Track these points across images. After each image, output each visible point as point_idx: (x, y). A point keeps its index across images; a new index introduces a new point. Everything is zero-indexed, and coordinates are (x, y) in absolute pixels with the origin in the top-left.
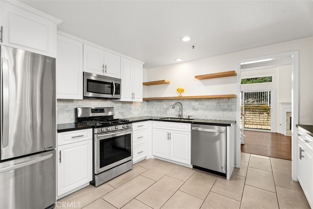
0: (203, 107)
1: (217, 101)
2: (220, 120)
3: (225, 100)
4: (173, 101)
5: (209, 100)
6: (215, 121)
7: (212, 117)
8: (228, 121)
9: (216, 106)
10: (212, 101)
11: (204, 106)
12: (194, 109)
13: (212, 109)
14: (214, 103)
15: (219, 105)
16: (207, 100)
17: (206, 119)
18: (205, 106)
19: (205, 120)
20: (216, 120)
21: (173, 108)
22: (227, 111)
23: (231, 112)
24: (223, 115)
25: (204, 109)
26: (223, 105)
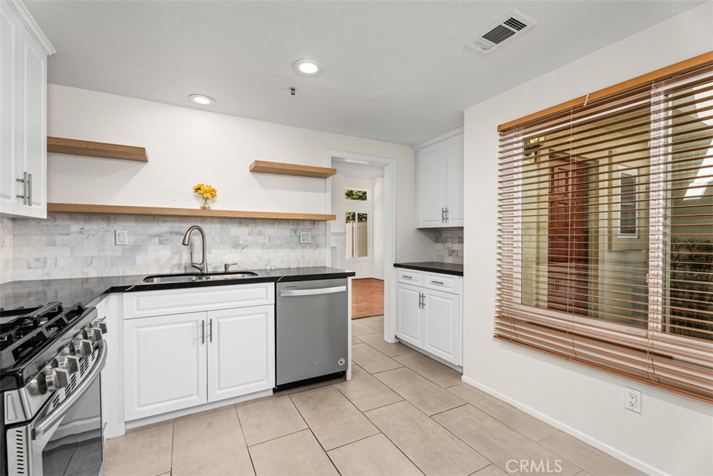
0: (261, 240)
1: (291, 227)
2: (298, 268)
3: (308, 226)
4: (165, 221)
5: (274, 224)
6: (288, 271)
7: (282, 262)
8: (312, 267)
9: (291, 237)
10: (282, 226)
11: (262, 237)
12: (236, 245)
13: (281, 245)
14: (284, 231)
15: (296, 234)
16: (269, 223)
17: (268, 268)
18: (266, 236)
19: (266, 270)
20: (289, 269)
21: (184, 244)
22: (311, 247)
23: (318, 250)
24: (303, 257)
25: (263, 246)
26: (303, 235)
